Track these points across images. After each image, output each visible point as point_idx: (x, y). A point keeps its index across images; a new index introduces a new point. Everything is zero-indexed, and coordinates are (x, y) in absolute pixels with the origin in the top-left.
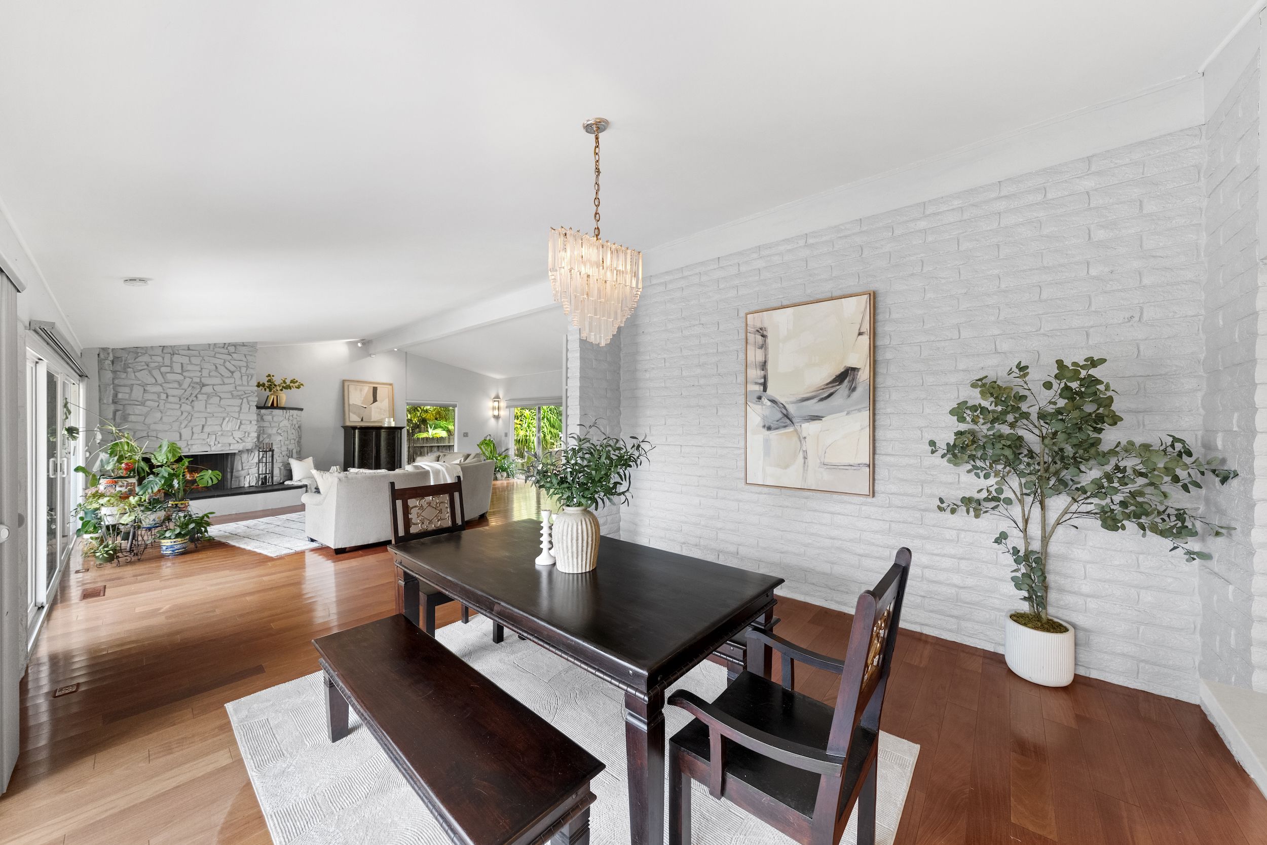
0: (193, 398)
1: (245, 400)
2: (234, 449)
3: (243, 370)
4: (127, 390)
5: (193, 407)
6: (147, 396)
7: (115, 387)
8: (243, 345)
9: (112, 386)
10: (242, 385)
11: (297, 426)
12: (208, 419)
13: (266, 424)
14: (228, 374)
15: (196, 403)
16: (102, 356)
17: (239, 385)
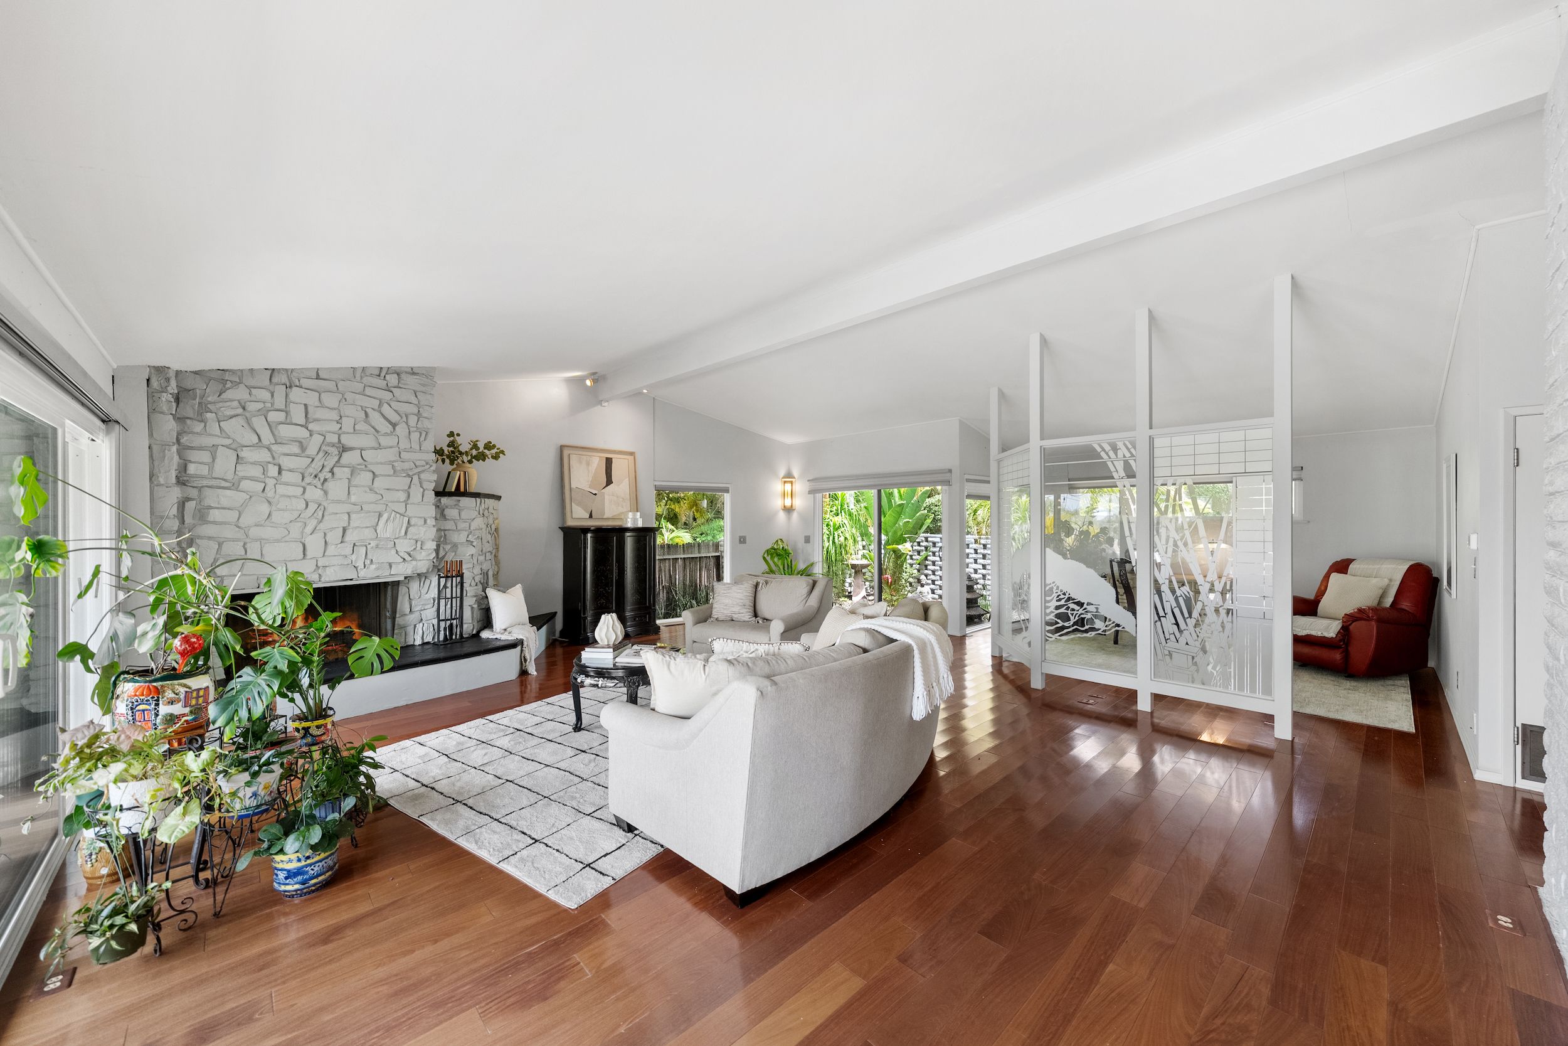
0: (325, 474)
1: (416, 478)
2: (398, 572)
3: (413, 420)
4: (205, 456)
5: (326, 493)
6: (243, 470)
7: (182, 450)
8: (413, 372)
9: (174, 448)
10: (410, 450)
11: (493, 527)
12: (353, 516)
13: (449, 525)
14: (384, 427)
15: (330, 485)
16: (155, 384)
17: (405, 450)
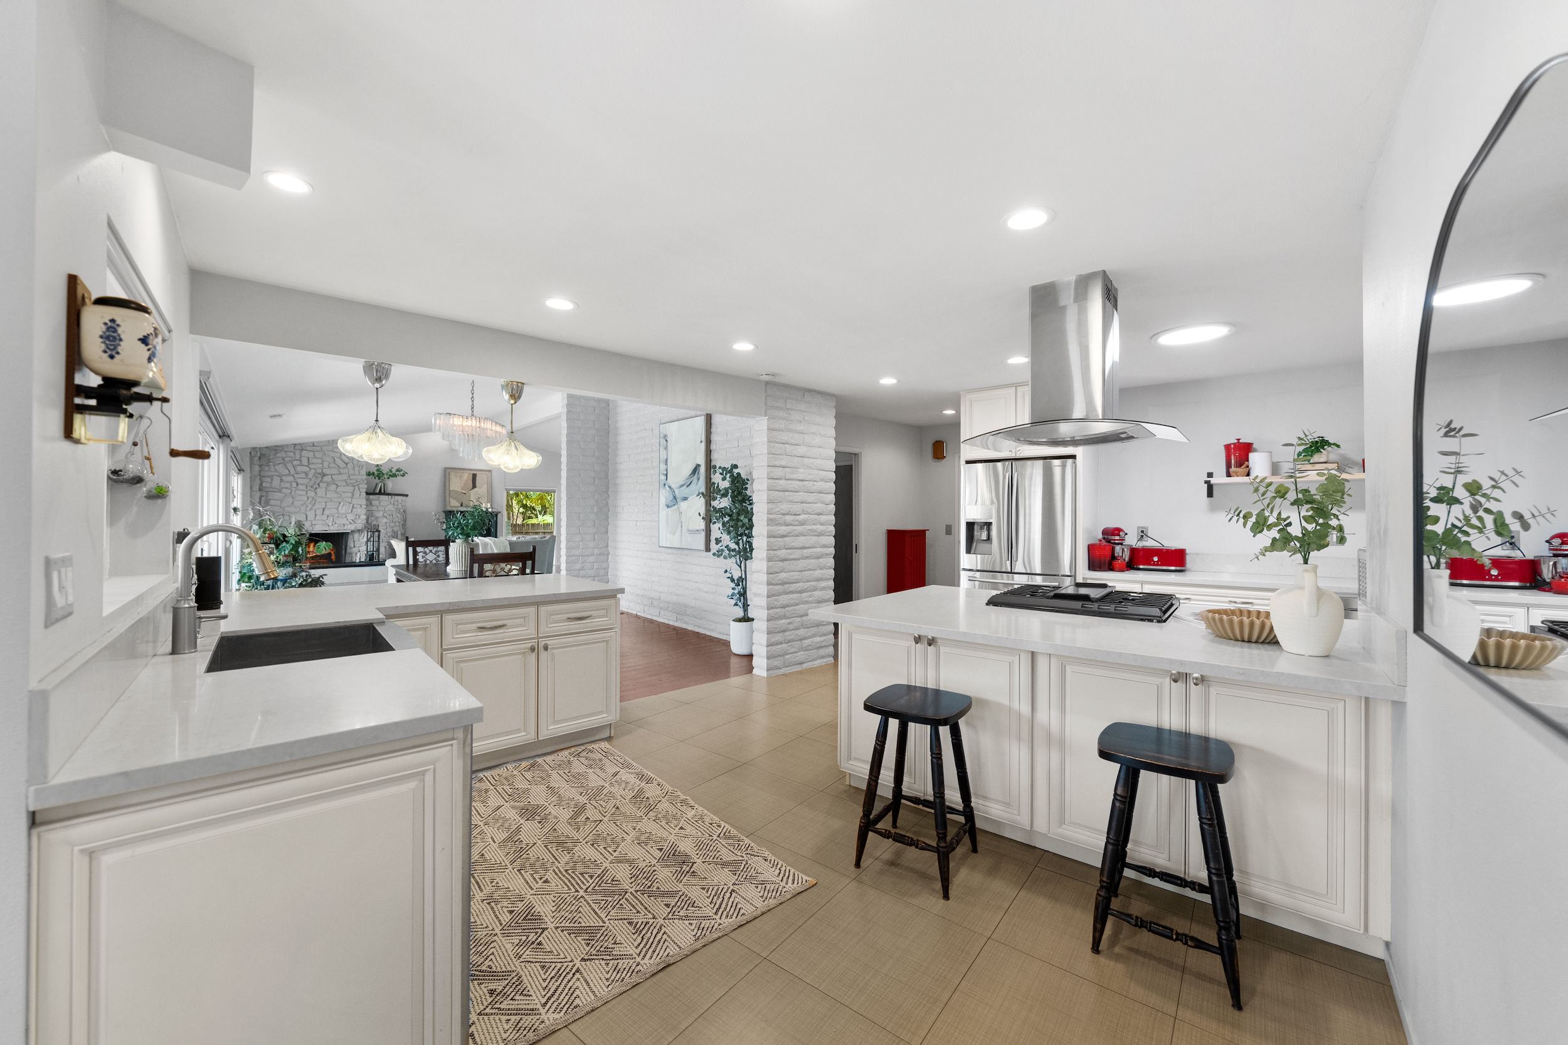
0: (316, 486)
1: (357, 487)
2: (348, 528)
3: (355, 461)
4: (268, 480)
5: (316, 493)
6: (283, 485)
7: (261, 477)
9: (258, 477)
10: (354, 475)
11: (402, 510)
12: (328, 504)
13: (374, 508)
14: (343, 465)
15: (318, 490)
16: (252, 454)
17: (352, 475)
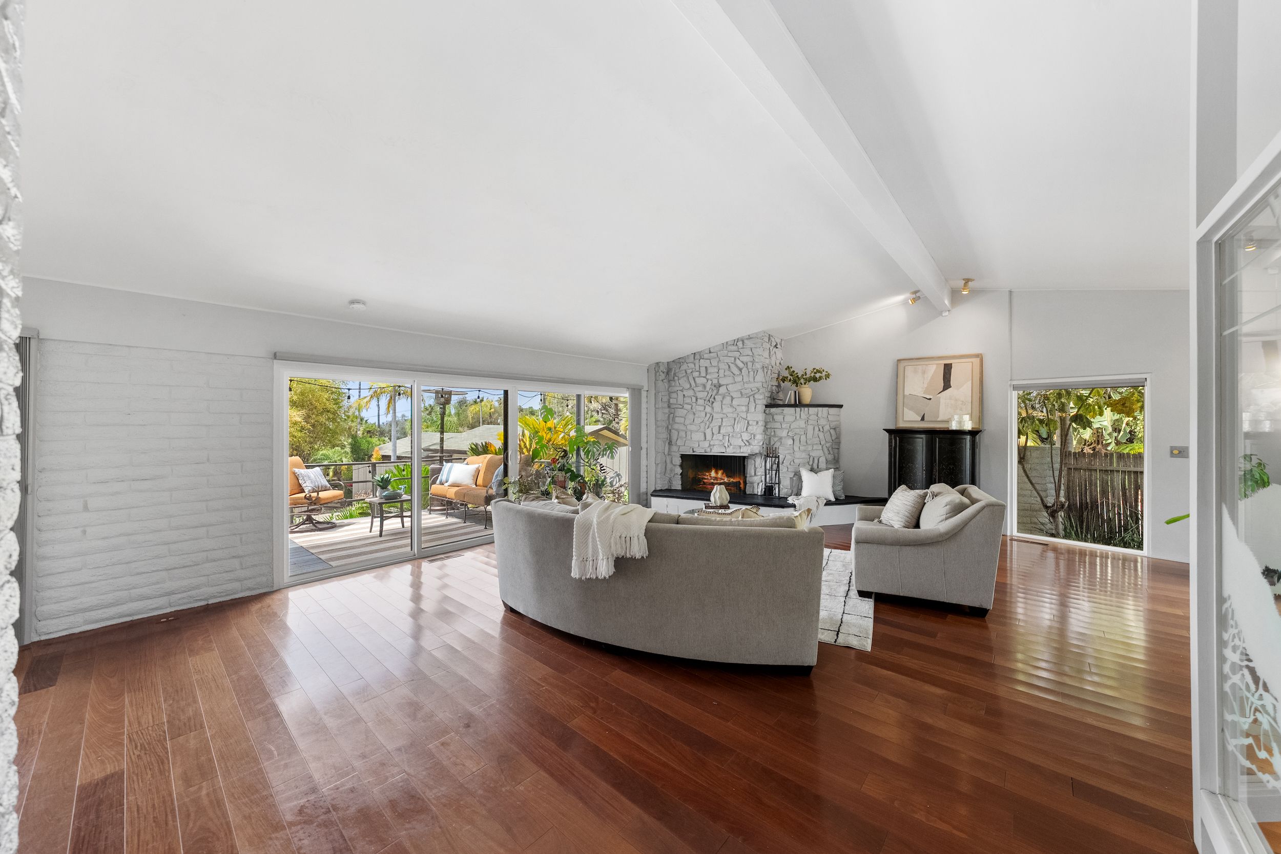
0: (712, 399)
1: (752, 398)
2: (744, 451)
3: (750, 365)
4: (675, 395)
5: (713, 408)
6: (686, 400)
7: (669, 394)
11: (831, 428)
12: (724, 420)
13: (776, 425)
14: (736, 372)
15: (714, 405)
16: (657, 370)
17: (746, 382)
